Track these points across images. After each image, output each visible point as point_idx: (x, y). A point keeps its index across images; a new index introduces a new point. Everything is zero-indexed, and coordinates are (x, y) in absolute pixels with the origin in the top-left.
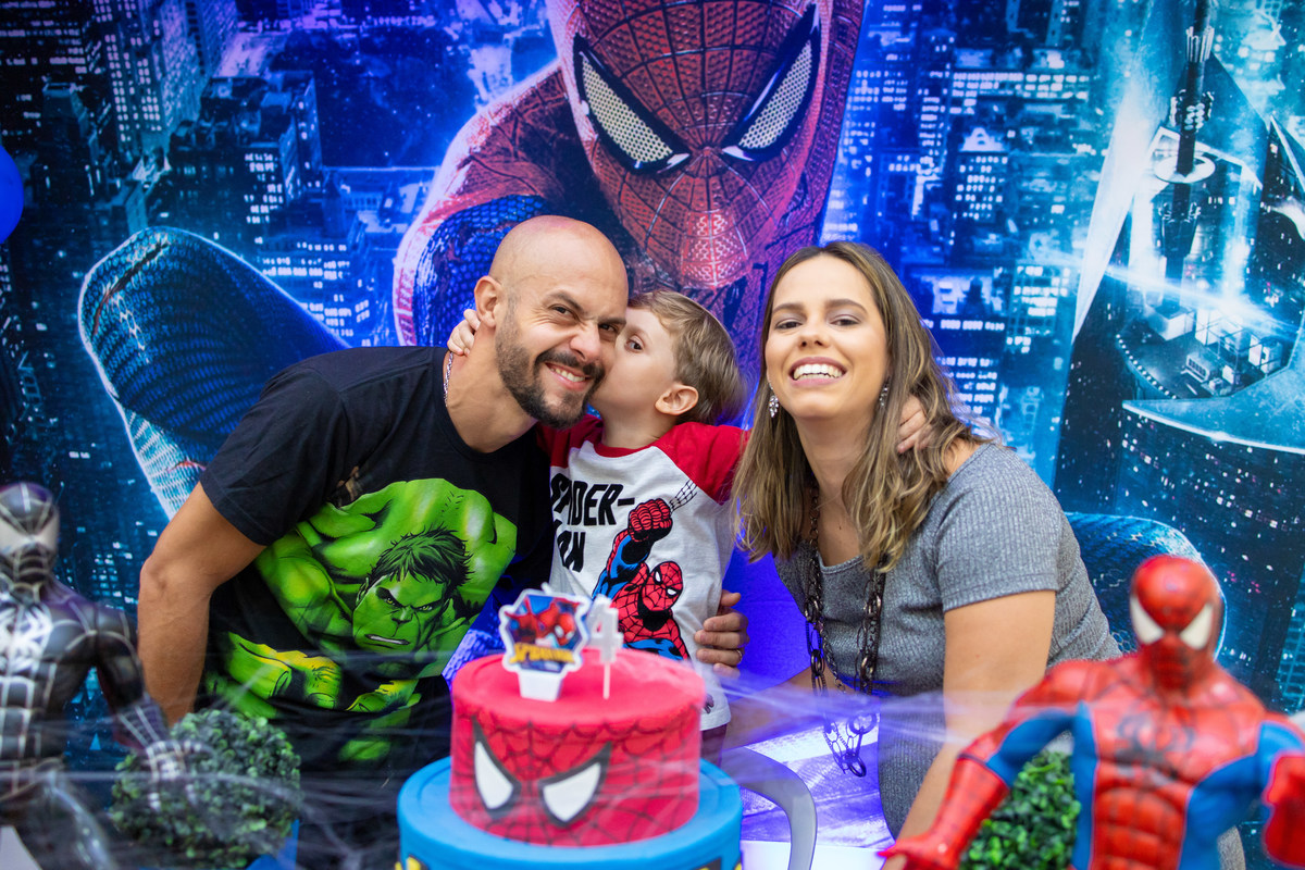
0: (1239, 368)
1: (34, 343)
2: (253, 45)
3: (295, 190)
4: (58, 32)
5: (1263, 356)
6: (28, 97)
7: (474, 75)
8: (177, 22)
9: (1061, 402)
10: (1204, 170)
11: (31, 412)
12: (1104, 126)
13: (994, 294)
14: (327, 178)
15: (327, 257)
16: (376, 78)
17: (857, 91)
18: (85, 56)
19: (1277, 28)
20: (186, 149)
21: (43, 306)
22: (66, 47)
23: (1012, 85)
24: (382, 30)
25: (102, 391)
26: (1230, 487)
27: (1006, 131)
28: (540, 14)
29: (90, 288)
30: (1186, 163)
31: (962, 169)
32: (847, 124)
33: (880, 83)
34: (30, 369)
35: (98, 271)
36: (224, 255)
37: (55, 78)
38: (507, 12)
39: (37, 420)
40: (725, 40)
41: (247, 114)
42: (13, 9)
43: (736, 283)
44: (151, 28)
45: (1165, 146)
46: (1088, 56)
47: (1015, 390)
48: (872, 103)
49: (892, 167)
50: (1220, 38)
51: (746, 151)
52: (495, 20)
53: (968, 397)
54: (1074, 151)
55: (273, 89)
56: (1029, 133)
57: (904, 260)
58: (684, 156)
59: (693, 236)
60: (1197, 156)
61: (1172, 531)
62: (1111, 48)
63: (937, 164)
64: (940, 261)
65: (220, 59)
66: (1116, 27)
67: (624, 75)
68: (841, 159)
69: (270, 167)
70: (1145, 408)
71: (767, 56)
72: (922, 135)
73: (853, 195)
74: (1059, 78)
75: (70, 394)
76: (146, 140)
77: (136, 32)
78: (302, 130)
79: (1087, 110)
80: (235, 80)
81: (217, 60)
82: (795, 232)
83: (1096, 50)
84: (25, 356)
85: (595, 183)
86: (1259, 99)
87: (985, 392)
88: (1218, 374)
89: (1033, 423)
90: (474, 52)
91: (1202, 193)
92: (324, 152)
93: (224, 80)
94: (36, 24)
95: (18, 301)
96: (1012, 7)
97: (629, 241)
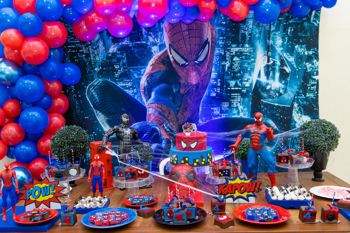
0: (279, 93)
1: (79, 99)
2: (115, 47)
3: (123, 71)
4: (81, 46)
5: (282, 91)
6: (76, 57)
7: (153, 51)
8: (101, 44)
9: (251, 100)
10: (271, 62)
11: (78, 111)
12: (255, 56)
13: (239, 83)
14: (128, 69)
15: (129, 82)
16: (136, 52)
17: (216, 51)
18: (85, 50)
19: (281, 40)
20: (104, 65)
21: (80, 93)
22: (82, 48)
23: (241, 50)
24: (137, 44)
25: (91, 107)
26: (278, 112)
27: (240, 57)
28: (163, 40)
29: (88, 89)
30: (268, 61)
31: (233, 63)
32: (215, 57)
33: (219, 50)
34: (78, 103)
35: (89, 86)
36: (111, 82)
37: (80, 54)
38: (158, 40)
39: (79, 112)
40: (194, 44)
41: (114, 59)
42: (72, 42)
43: (198, 83)
44: (97, 45)
45: (265, 59)
46: (252, 45)
47: (244, 99)
48: (218, 53)
49: (222, 63)
50: (273, 41)
51: (198, 62)
52: (156, 42)
53: (236, 100)
54: (251, 60)
55: (118, 54)
56: (244, 57)
57: (225, 78)
58: (188, 63)
59: (190, 76)
60: (270, 60)
61: (270, 120)
62: (256, 43)
63: (229, 63)
64: (231, 78)
65: (109, 50)
66: (256, 40)
67: (178, 50)
68: (214, 62)
69: (118, 67)
70: (264, 100)
71: (201, 46)
72: (227, 58)
74: (248, 48)
75: (85, 107)
76: (97, 64)
77: (94, 45)
78: (124, 61)
79: (253, 53)
80: (112, 53)
82: (207, 74)
83: (253, 44)
84: (77, 101)
85: (174, 68)
86: (279, 51)
87: (239, 99)
88: (275, 94)
89: (247, 104)
90: (152, 47)
91: (271, 66)
92: (128, 64)
93: (110, 53)
94: (77, 45)
95: (76, 92)
96: (240, 37)
97: (180, 77)
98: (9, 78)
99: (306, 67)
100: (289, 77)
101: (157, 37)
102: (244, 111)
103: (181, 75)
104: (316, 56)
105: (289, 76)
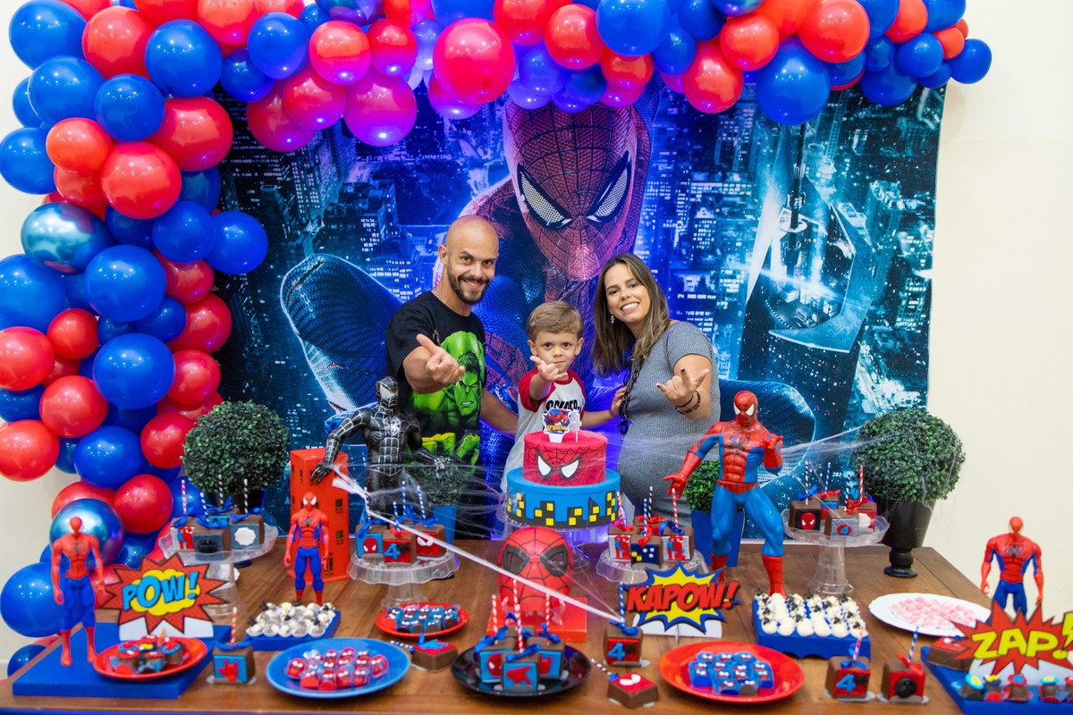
0: (819, 315)
1: (259, 309)
2: (364, 168)
3: (385, 236)
4: (268, 161)
5: (829, 309)
6: (253, 192)
7: (470, 182)
8: (327, 157)
9: (741, 331)
10: (802, 227)
11: (256, 342)
12: (758, 207)
13: (711, 283)
14: (401, 230)
15: (401, 267)
16: (423, 184)
18: (281, 172)
19: (833, 164)
20: (332, 216)
21: (263, 291)
22: (272, 168)
23: (718, 188)
24: (426, 161)
25: (292, 332)
26: (816, 368)
27: (715, 209)
29: (286, 283)
30: (794, 224)
31: (696, 226)
32: (644, 205)
33: (658, 187)
34: (256, 322)
35: (290, 275)
36: (351, 267)
37: (267, 183)
38: (486, 153)
39: (260, 346)
40: (588, 167)
41: (362, 200)
42: (245, 150)
43: (593, 278)
44: (314, 159)
45: (785, 216)
46: (751, 176)
47: (721, 326)
48: (655, 196)
49: (664, 225)
50: (808, 168)
51: (598, 218)
52: (480, 157)
54: (745, 218)
55: (374, 188)
56: (725, 210)
57: (671, 267)
58: (569, 220)
59: (574, 257)
60: (799, 220)
61: (791, 388)
62: (761, 172)
63: (685, 224)
64: (687, 267)
66: (762, 163)
67: (541, 183)
68: (641, 221)
69: (373, 225)
70: (777, 333)
71: (607, 174)
72: (678, 211)
73: (647, 238)
74: (738, 186)
75: (276, 333)
76: (312, 212)
77: (307, 161)
78: (388, 208)
79: (751, 200)
80: (355, 184)
81: (347, 174)
83: (754, 173)
84: (254, 316)
85: (528, 232)
86: (826, 195)
87: (708, 327)
88: (810, 317)
89: (729, 341)
90: (470, 172)
91: (802, 237)
92: (399, 218)
93: (350, 184)
94: (257, 157)
95: (252, 290)
96: (717, 154)
97: (544, 259)
98: (67, 252)
99: (897, 242)
100: (851, 270)
101: (483, 143)
102: (721, 361)
103: (547, 254)
104: (928, 214)
105: (849, 269)
